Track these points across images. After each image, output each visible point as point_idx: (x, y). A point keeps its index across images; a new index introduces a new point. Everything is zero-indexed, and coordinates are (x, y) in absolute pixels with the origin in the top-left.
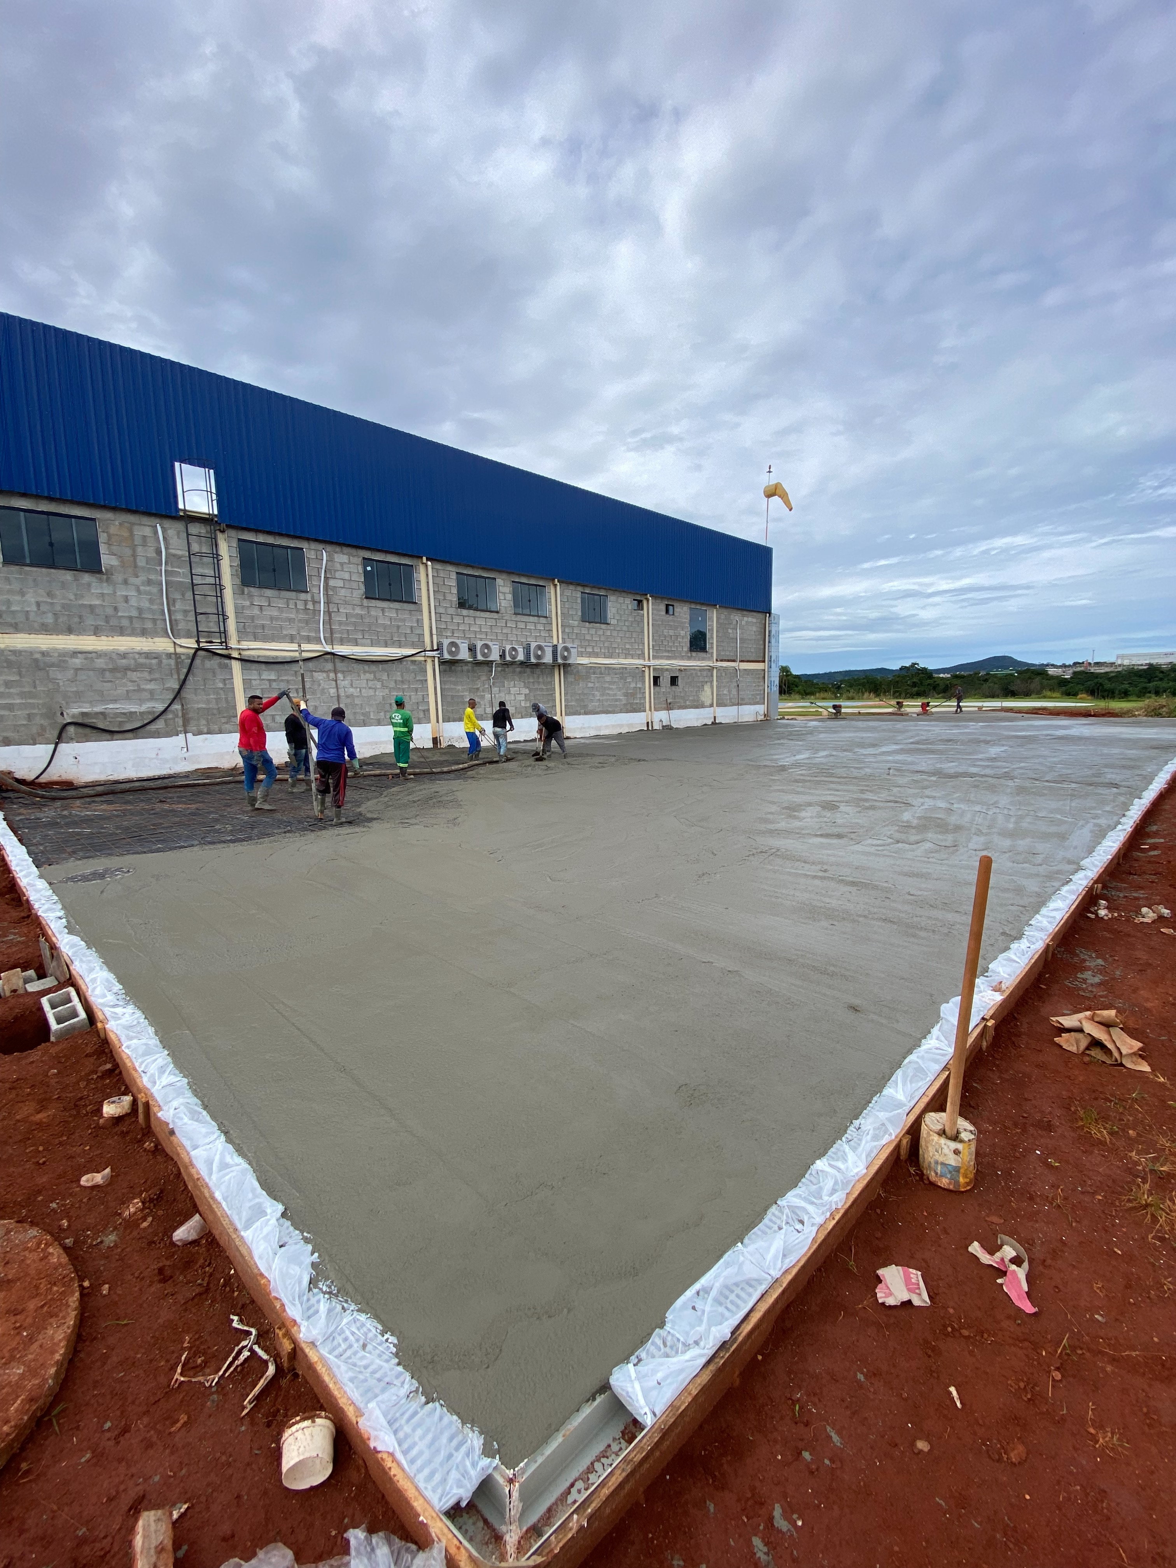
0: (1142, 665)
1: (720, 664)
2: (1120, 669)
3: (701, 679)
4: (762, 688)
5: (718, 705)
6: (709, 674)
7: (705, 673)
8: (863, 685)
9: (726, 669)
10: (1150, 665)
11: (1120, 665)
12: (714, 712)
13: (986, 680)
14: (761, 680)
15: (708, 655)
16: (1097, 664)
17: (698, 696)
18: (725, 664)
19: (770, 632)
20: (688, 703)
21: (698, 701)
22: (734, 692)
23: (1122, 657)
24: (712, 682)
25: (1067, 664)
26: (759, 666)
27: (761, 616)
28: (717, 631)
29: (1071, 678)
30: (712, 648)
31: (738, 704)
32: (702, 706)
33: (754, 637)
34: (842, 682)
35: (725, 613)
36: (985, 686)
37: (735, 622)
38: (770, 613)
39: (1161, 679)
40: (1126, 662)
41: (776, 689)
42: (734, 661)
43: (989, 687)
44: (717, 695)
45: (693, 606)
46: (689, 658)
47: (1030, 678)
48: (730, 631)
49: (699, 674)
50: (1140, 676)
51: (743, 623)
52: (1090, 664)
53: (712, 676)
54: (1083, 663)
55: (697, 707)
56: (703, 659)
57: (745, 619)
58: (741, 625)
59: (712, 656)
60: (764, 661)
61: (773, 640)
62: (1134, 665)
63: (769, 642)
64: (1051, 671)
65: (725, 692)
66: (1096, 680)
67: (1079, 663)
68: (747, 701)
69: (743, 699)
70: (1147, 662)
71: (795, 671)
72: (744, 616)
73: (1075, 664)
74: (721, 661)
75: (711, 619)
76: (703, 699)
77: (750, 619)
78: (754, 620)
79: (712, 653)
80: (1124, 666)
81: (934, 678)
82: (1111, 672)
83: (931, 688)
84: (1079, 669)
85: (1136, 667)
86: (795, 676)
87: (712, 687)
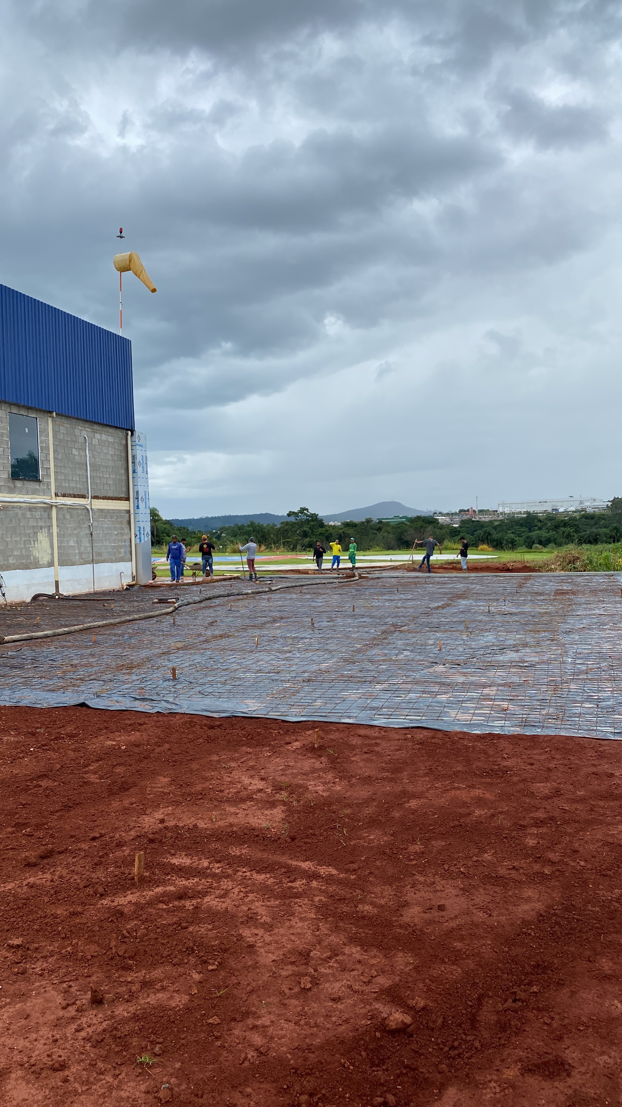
0: (520, 513)
1: (61, 500)
2: (501, 517)
3: (32, 523)
4: (126, 537)
5: (62, 564)
6: (46, 514)
7: (38, 514)
8: (249, 533)
9: (71, 508)
10: (528, 513)
11: (501, 514)
12: (56, 575)
13: (379, 529)
14: (125, 526)
15: (43, 487)
16: (481, 511)
17: (27, 549)
18: (69, 501)
19: (134, 457)
20: (11, 561)
21: (28, 557)
22: (86, 543)
23: (504, 505)
24: (50, 527)
25: (453, 512)
26: (121, 505)
27: (120, 434)
28: (55, 451)
29: (460, 527)
30: (48, 475)
31: (93, 562)
32: (36, 565)
33: (111, 463)
34: (222, 529)
35: (65, 426)
36: (380, 535)
37: (81, 440)
38: (132, 431)
39: (540, 529)
40: (507, 510)
41: (147, 539)
42: (83, 497)
43: (384, 537)
44: (59, 548)
45: (15, 410)
46: (12, 491)
47: (422, 527)
48: (75, 452)
49: (28, 514)
50: (522, 525)
51: (95, 442)
52: (474, 511)
53: (50, 518)
54: (468, 510)
55: (26, 567)
56: (34, 492)
57: (98, 436)
58: (91, 444)
59: (49, 489)
60: (128, 499)
61: (139, 469)
62: (514, 513)
63: (134, 472)
64: (441, 519)
65: (72, 543)
66: (484, 529)
67: (465, 511)
68: (105, 556)
69: (99, 554)
70: (525, 510)
71: (165, 515)
72: (94, 432)
73: (461, 511)
74: (64, 496)
75: (45, 431)
76: (36, 553)
77: (104, 437)
78: (111, 439)
79: (49, 484)
80: (505, 514)
81: (326, 526)
82: (496, 521)
83: (324, 538)
84: (465, 517)
85: (516, 516)
86: (167, 522)
87: (50, 535)
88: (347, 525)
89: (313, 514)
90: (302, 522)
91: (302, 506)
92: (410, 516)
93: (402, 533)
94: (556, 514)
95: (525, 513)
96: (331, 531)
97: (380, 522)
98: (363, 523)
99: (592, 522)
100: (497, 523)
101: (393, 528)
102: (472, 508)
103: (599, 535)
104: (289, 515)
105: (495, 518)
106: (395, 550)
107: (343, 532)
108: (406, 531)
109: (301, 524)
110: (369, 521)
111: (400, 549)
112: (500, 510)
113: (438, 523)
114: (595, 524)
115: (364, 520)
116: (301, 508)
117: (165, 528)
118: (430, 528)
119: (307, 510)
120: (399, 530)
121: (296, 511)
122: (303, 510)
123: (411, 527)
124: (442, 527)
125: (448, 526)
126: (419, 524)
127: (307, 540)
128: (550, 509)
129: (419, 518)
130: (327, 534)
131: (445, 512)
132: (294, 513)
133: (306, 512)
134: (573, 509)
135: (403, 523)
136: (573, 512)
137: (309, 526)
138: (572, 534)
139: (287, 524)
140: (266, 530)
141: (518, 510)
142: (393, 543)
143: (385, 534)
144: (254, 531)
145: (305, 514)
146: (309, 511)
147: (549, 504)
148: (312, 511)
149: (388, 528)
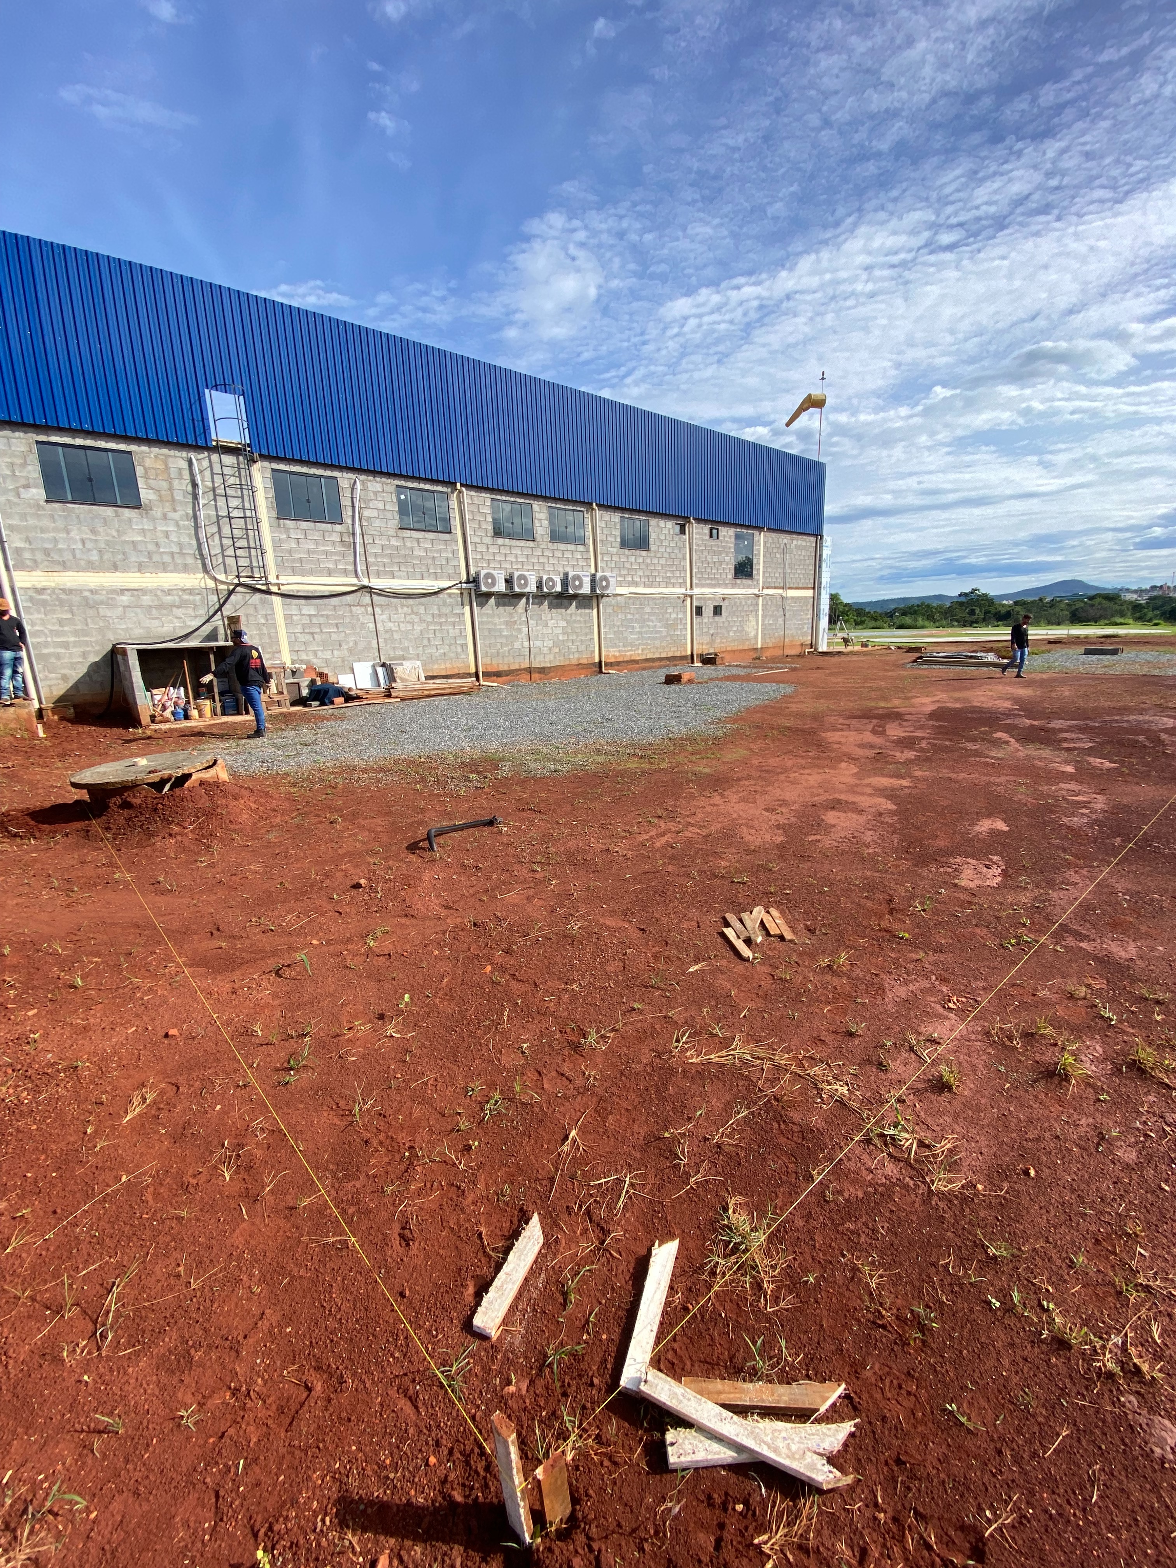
1: (766, 591)
3: (746, 608)
4: (810, 617)
6: (755, 602)
7: (750, 602)
9: (772, 596)
14: (810, 608)
15: (754, 582)
17: (741, 627)
18: (771, 592)
19: (821, 556)
20: (731, 634)
21: (741, 632)
22: (780, 622)
24: (757, 611)
25: (1145, 588)
26: (808, 593)
27: (813, 539)
28: (764, 556)
30: (758, 574)
32: (745, 637)
33: (803, 562)
35: (773, 535)
37: (784, 546)
38: (822, 536)
41: (825, 618)
42: (782, 588)
44: (762, 625)
45: (739, 529)
46: (734, 586)
47: (1100, 603)
48: (778, 556)
49: (744, 602)
51: (793, 547)
52: (1169, 588)
53: (757, 605)
56: (749, 587)
57: (796, 542)
58: (790, 548)
59: (758, 583)
60: (813, 588)
61: (824, 566)
63: (820, 567)
65: (770, 622)
67: (1159, 587)
69: (789, 629)
72: (794, 539)
73: (1155, 587)
74: (768, 588)
75: (759, 544)
76: (746, 629)
77: (800, 542)
78: (805, 544)
79: (758, 580)
86: (847, 605)
87: (757, 616)
88: (1017, 603)
89: (983, 594)
90: (971, 601)
91: (975, 588)
92: (1092, 593)
97: (1055, 600)
98: (1036, 601)
101: (1068, 605)
102: (1167, 584)
104: (960, 595)
110: (1041, 599)
113: (1122, 599)
115: (1036, 598)
118: (1107, 604)
121: (968, 592)
122: (974, 591)
123: (1089, 603)
124: (1122, 603)
125: (1131, 602)
126: (1099, 600)
129: (1101, 594)
132: (965, 593)
133: (977, 592)
139: (956, 603)
146: (981, 591)
149: (1060, 606)
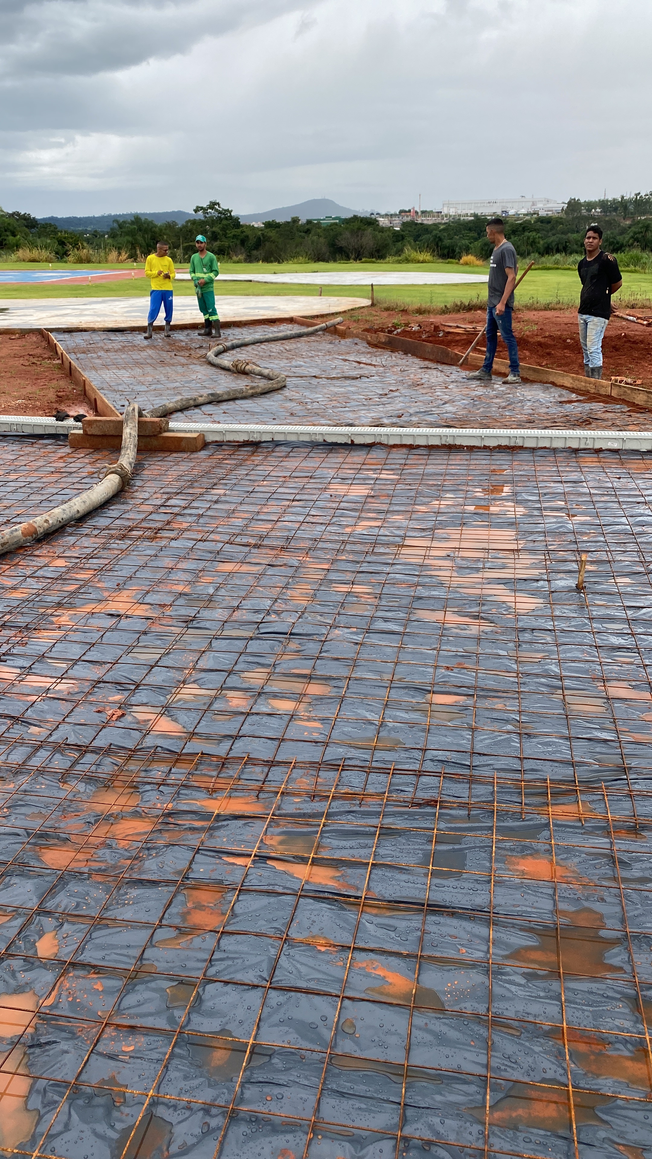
0: (467, 215)
2: (445, 220)
10: (475, 215)
11: (446, 216)
13: (308, 232)
16: (423, 212)
23: (449, 205)
25: (392, 212)
29: (403, 230)
36: (308, 239)
40: (452, 212)
43: (313, 242)
47: (359, 229)
50: (470, 230)
52: (416, 212)
54: (409, 211)
62: (460, 215)
64: (380, 220)
66: (432, 234)
67: (405, 212)
70: (472, 212)
73: (401, 212)
80: (450, 216)
81: (242, 226)
82: (440, 224)
83: (238, 242)
84: (406, 219)
85: (462, 218)
88: (270, 225)
89: (225, 211)
90: (213, 221)
91: (213, 200)
92: (343, 217)
93: (336, 236)
94: (506, 217)
95: (472, 215)
96: (248, 232)
97: (309, 222)
98: (288, 223)
99: (549, 226)
100: (442, 227)
101: (324, 230)
102: (413, 208)
103: (569, 242)
104: (196, 211)
105: (439, 220)
106: (327, 261)
107: (263, 234)
108: (341, 234)
109: (212, 222)
110: (295, 220)
111: (335, 261)
112: (445, 211)
113: (378, 225)
114: (551, 230)
115: (289, 220)
116: (211, 202)
117: (9, 224)
118: (370, 230)
119: (218, 204)
120: (332, 233)
121: (205, 206)
122: (213, 205)
123: (347, 229)
124: (382, 230)
125: (389, 229)
126: (356, 225)
127: (217, 244)
128: (499, 212)
129: (355, 218)
130: (242, 236)
131: (383, 213)
132: (202, 208)
133: (217, 207)
134: (524, 211)
135: (336, 224)
136: (524, 215)
137: (221, 226)
138: (537, 240)
139: (194, 222)
140: (157, 230)
141: (464, 212)
142: (325, 249)
143: (315, 238)
144: (140, 230)
145: (217, 210)
146: (221, 206)
147: (498, 204)
148: (224, 206)
149: (319, 231)
